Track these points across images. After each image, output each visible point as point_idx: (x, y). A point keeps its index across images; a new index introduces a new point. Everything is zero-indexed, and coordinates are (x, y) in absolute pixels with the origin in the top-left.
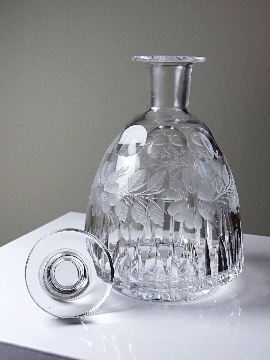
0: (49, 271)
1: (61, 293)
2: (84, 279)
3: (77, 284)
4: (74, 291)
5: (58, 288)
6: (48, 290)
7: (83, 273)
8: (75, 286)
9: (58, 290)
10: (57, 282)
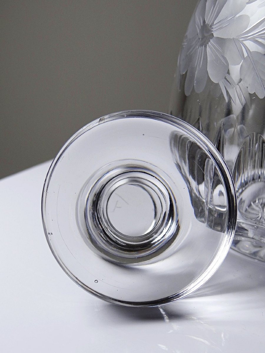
0: (96, 203)
1: (121, 249)
2: (168, 220)
3: (155, 231)
4: (148, 245)
5: (114, 239)
6: (93, 242)
7: (166, 208)
8: (150, 235)
9: (116, 242)
10: (113, 227)
